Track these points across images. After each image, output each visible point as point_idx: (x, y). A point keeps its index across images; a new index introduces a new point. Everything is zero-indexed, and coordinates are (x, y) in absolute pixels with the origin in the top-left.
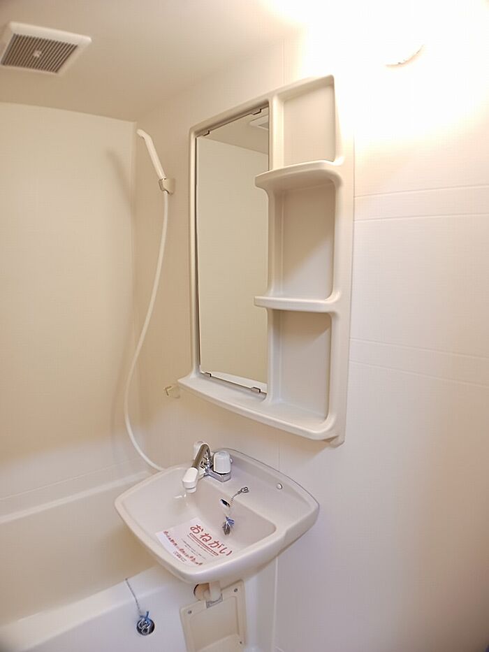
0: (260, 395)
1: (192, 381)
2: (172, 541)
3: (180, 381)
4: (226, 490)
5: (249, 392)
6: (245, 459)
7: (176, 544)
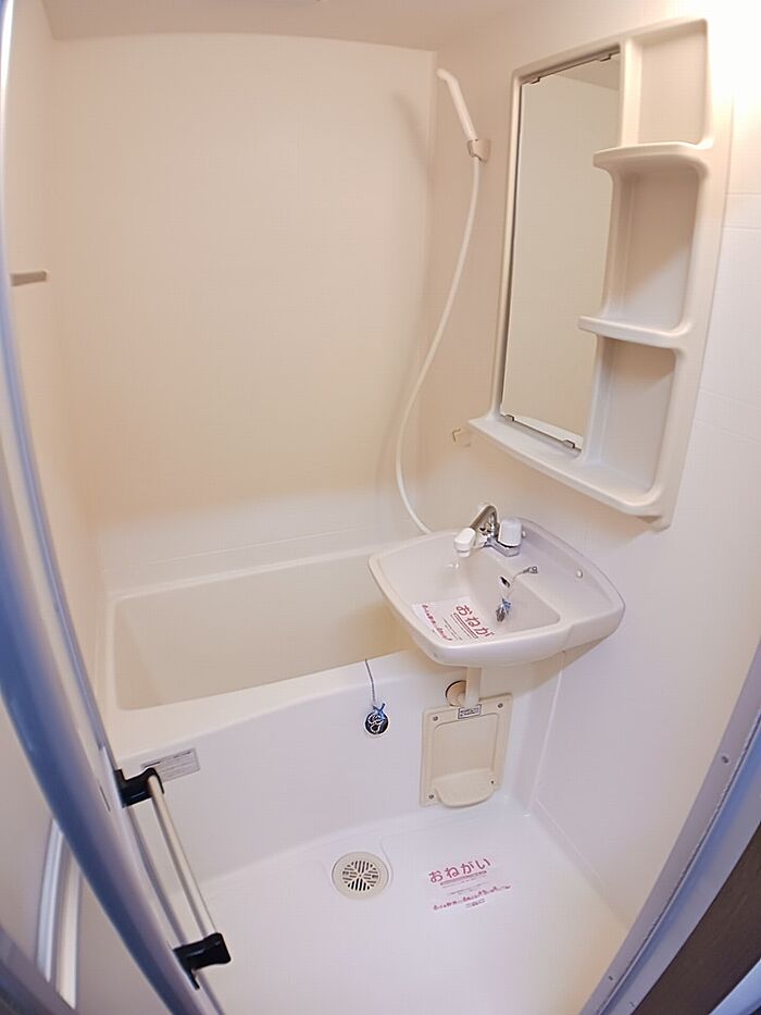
0: (574, 452)
1: (488, 424)
2: (431, 618)
3: (471, 422)
4: (510, 566)
5: (560, 445)
6: (543, 535)
7: (434, 622)
